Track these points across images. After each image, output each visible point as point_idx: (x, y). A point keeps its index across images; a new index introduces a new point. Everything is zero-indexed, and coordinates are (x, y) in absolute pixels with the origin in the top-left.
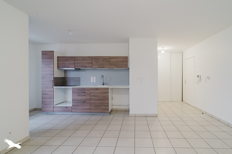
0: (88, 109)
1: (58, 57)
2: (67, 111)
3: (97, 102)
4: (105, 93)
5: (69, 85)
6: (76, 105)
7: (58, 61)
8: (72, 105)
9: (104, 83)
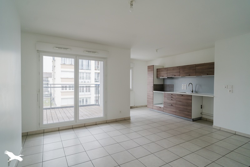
0: (174, 112)
1: (157, 69)
2: (161, 110)
3: (181, 107)
4: (189, 100)
5: (166, 90)
6: (166, 107)
7: (157, 72)
8: (164, 107)
9: (193, 90)
